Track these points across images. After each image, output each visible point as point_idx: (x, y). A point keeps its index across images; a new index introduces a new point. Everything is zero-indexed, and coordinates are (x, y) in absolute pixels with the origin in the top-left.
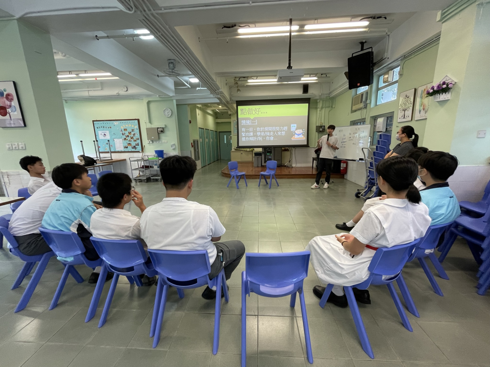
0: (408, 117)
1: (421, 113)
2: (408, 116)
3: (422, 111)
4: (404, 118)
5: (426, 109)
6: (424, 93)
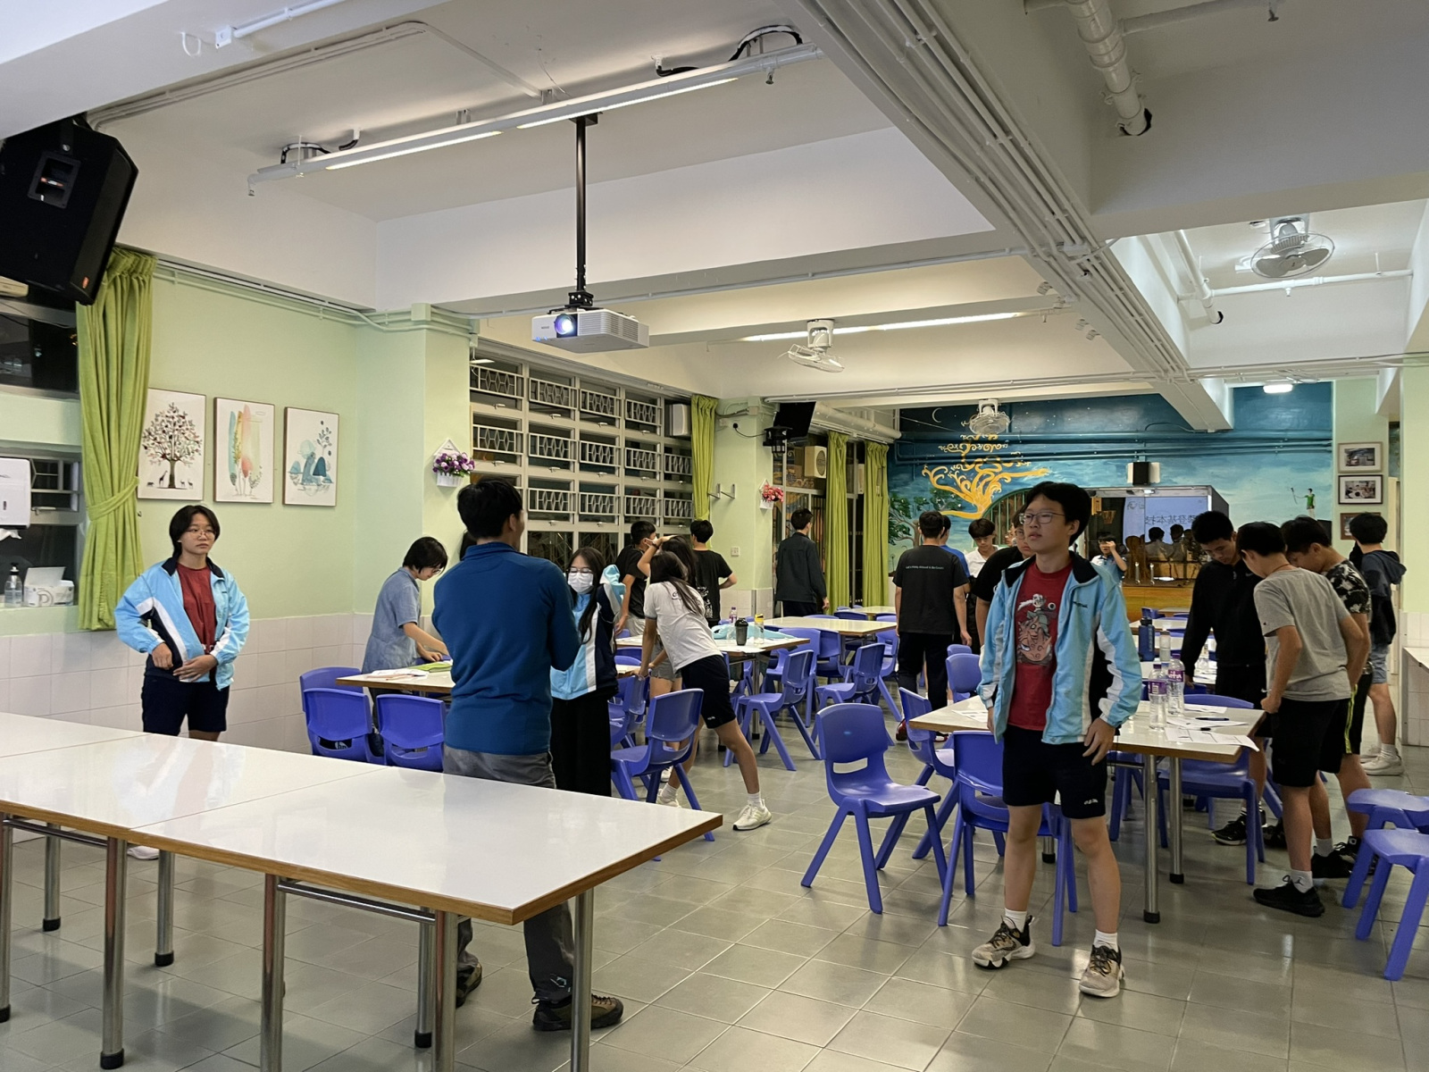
1: (237, 483)
2: (191, 484)
3: (240, 476)
4: (172, 485)
5: (253, 475)
6: (240, 425)
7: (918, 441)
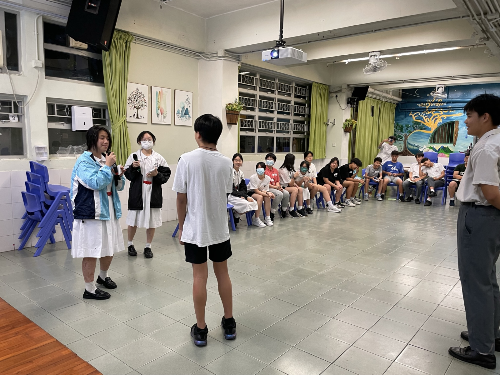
0: (142, 117)
1: (159, 117)
2: (144, 117)
3: (160, 114)
4: (137, 117)
5: (164, 114)
6: (160, 96)
7: (408, 102)
